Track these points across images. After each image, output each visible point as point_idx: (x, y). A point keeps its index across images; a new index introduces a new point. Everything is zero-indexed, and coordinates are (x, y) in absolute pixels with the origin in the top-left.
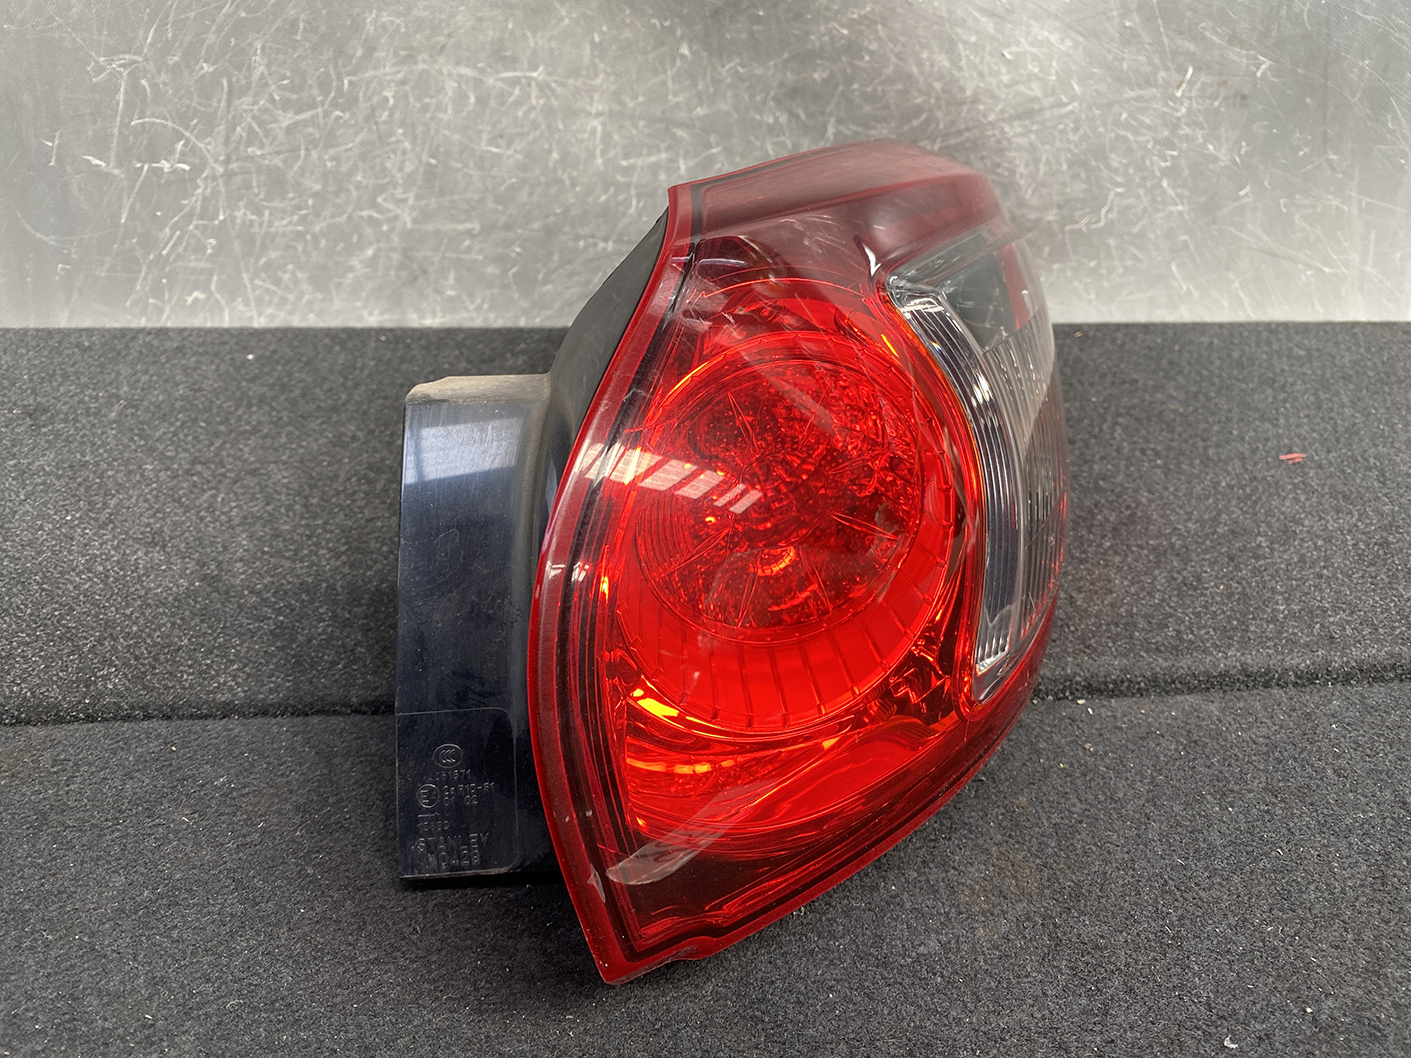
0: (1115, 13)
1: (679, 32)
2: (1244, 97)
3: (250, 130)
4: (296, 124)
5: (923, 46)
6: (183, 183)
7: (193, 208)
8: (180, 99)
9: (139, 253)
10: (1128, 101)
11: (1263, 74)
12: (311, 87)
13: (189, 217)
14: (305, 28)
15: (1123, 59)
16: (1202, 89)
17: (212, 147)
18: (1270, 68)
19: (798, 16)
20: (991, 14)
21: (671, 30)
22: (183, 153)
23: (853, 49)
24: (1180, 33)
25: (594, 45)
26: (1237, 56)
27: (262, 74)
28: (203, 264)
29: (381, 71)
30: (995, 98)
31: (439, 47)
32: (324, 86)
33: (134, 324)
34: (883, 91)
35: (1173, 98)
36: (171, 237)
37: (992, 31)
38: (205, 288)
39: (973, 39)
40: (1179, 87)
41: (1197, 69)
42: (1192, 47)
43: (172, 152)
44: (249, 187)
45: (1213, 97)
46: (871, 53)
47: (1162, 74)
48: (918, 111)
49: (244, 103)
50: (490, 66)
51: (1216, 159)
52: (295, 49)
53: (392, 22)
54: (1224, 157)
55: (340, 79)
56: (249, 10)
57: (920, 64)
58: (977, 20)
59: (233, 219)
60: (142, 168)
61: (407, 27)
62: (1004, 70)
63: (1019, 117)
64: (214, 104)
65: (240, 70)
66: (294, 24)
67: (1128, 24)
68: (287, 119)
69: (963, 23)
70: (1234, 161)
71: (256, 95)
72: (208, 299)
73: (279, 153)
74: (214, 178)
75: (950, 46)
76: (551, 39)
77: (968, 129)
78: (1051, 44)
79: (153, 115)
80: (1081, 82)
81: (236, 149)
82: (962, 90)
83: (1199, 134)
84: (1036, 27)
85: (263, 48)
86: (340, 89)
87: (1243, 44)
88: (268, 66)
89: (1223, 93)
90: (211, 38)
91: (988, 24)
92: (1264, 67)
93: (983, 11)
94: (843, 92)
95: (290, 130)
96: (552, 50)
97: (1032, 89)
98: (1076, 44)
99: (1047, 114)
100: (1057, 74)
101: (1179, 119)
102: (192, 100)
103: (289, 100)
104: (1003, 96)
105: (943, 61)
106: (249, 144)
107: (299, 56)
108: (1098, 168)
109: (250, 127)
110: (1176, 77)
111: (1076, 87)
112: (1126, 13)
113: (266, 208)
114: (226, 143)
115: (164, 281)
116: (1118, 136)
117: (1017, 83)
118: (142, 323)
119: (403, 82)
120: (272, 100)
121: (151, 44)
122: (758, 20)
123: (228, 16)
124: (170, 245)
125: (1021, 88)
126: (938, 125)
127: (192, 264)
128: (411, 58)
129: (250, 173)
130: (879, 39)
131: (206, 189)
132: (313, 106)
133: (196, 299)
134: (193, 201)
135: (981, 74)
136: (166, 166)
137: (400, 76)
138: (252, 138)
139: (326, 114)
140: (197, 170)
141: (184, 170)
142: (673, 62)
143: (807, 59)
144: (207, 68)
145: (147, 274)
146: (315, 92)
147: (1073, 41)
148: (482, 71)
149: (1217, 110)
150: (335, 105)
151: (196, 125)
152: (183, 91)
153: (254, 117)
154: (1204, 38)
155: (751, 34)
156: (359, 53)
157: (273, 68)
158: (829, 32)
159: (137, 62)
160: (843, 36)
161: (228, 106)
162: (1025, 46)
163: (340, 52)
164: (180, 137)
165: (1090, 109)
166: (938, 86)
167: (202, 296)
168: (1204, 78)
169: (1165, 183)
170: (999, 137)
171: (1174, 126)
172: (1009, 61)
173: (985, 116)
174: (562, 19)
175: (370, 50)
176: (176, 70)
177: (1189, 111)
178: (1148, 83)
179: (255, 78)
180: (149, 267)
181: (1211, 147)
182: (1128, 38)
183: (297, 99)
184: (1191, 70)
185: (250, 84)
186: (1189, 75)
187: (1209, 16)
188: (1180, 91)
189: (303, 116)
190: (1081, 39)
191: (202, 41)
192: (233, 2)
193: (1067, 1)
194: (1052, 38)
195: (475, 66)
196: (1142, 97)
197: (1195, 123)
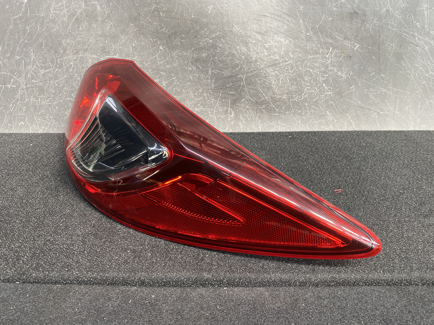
0: (304, 31)
1: (159, 43)
2: (350, 57)
3: (32, 75)
4: (45, 73)
5: (237, 45)
6: (14, 91)
7: (18, 98)
8: (11, 66)
9: (4, 111)
10: (310, 59)
11: (357, 49)
12: (48, 62)
13: (17, 100)
14: (45, 45)
15: (307, 46)
16: (336, 55)
17: (22, 80)
18: (359, 47)
19: (195, 37)
20: (260, 33)
21: (156, 42)
22: (13, 82)
23: (214, 46)
24: (327, 37)
25: (133, 47)
26: (347, 43)
27: (34, 59)
28: (22, 114)
29: (69, 57)
30: (262, 60)
31: (85, 49)
32: (52, 62)
33: (4, 132)
34: (225, 59)
35: (326, 58)
36: (13, 106)
37: (261, 39)
38: (24, 121)
39: (254, 42)
40: (327, 54)
41: (333, 48)
42: (331, 41)
43: (10, 82)
44: (33, 92)
45: (340, 57)
46: (220, 48)
47: (321, 50)
48: (237, 65)
49: (29, 67)
50: (101, 54)
51: (342, 77)
52: (43, 51)
53: (71, 42)
54: (344, 76)
55: (57, 59)
56: (28, 40)
57: (237, 50)
58: (255, 36)
59: (30, 101)
60: (2, 87)
61: (75, 44)
62: (265, 51)
63: (271, 66)
64: (21, 68)
65: (27, 58)
66: (42, 44)
67: (308, 34)
68: (43, 72)
69: (250, 37)
70: (348, 78)
71: (33, 65)
72: (25, 124)
73: (41, 82)
74: (23, 89)
75: (246, 44)
76: (119, 46)
77: (254, 71)
78: (281, 42)
79: (4, 71)
80: (293, 53)
81: (28, 81)
82: (251, 58)
83: (335, 69)
84: (276, 37)
85: (33, 51)
86: (57, 62)
87: (349, 39)
88: (35, 56)
89: (343, 55)
90: (18, 49)
91: (259, 37)
92: (356, 47)
93: (257, 32)
94: (212, 60)
95: (44, 75)
96: (120, 49)
97: (275, 57)
98: (290, 42)
99: (281, 64)
100: (284, 51)
101: (328, 64)
102: (14, 67)
103: (42, 66)
104: (266, 59)
105: (244, 49)
106: (32, 79)
107: (44, 53)
108: (301, 81)
109: (32, 74)
110: (326, 51)
111: (291, 55)
112: (307, 31)
113: (39, 98)
114: (25, 79)
115: (12, 119)
116: (307, 70)
117: (270, 55)
118: (7, 132)
119: (76, 60)
120: (37, 66)
122: (183, 38)
123: (22, 42)
124: (12, 109)
125: (271, 56)
126: (244, 69)
127: (20, 114)
128: (77, 53)
129: (34, 87)
130: (223, 43)
131: (21, 92)
132: (50, 68)
133: (21, 124)
134: (18, 96)
135: (257, 53)
136: (9, 86)
137: (75, 58)
138: (33, 77)
139: (54, 70)
140: (18, 87)
141: (14, 87)
142: (158, 51)
143: (200, 50)
144: (18, 57)
145: (7, 117)
146: (50, 63)
147: (289, 40)
148: (99, 56)
149: (341, 61)
150: (56, 67)
151: (16, 74)
152: (11, 64)
153: (33, 71)
154: (335, 38)
155: (181, 43)
156: (62, 52)
157: (37, 57)
158: (206, 41)
160: (211, 43)
161: (25, 68)
162: (272, 43)
163: (56, 52)
164: (12, 78)
165: (296, 62)
166: (243, 57)
167: (23, 123)
168: (336, 51)
169: (324, 85)
170: (265, 72)
171: (327, 67)
172: (267, 48)
173: (260, 66)
174: (122, 40)
175: (65, 51)
176: (9, 58)
177: (331, 62)
178: (317, 53)
179: (32, 60)
180: (7, 115)
181: (340, 73)
182: (309, 39)
183: (45, 66)
184: (331, 48)
185: (30, 62)
186: (331, 50)
187: (337, 31)
188: (328, 55)
189: (47, 71)
190: (292, 40)
191: (15, 50)
192: (23, 38)
193: (286, 28)
194: (282, 40)
195: (97, 55)
196: (315, 57)
197: (334, 65)
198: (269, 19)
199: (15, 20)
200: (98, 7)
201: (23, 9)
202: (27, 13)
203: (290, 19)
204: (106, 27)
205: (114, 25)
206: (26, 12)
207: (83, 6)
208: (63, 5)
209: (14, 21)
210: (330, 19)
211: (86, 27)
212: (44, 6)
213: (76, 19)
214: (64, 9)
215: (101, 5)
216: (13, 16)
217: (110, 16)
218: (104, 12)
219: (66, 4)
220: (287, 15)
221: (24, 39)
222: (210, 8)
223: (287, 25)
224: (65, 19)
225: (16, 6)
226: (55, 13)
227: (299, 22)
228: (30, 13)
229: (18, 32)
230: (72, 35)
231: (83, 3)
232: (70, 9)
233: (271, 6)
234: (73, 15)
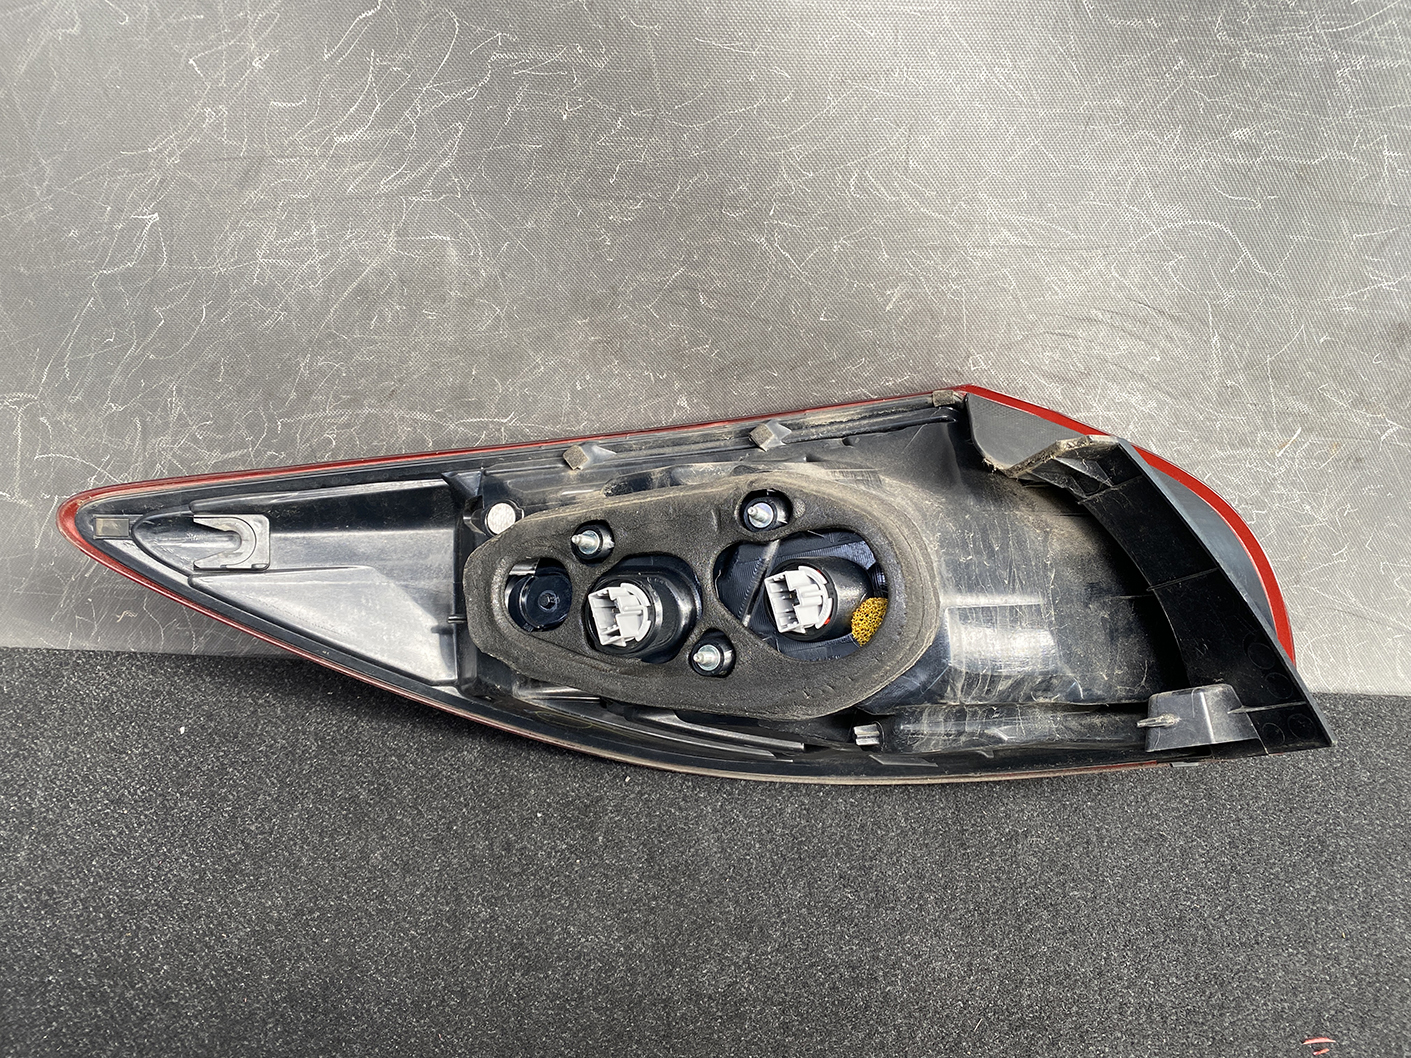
0: (1216, 372)
1: (677, 385)
2: (1358, 460)
3: (172, 468)
4: (225, 461)
8: (88, 436)
9: (58, 575)
10: (1216, 459)
11: (1391, 436)
12: (238, 427)
14: (227, 371)
15: (1216, 420)
16: (1309, 450)
18: (1398, 432)
19: (820, 380)
21: (668, 383)
24: (1294, 393)
25: (573, 391)
26: (1360, 419)
27: (181, 414)
28: (131, 587)
29: (320, 415)
31: (388, 393)
32: (253, 426)
35: (1272, 459)
37: (1060, 398)
38: (136, 607)
40: (1280, 449)
41: (1308, 430)
42: (1305, 408)
43: (84, 486)
45: (1322, 458)
47: (1262, 434)
49: (162, 441)
50: (450, 410)
51: (1312, 519)
52: (217, 391)
53: (331, 367)
54: (1321, 517)
55: (271, 419)
56: (159, 353)
58: (1042, 388)
60: (52, 499)
61: (348, 371)
64: (128, 442)
65: (154, 411)
66: (214, 367)
67: (1230, 383)
68: (213, 457)
70: (1333, 523)
71: (176, 434)
72: (140, 619)
76: (524, 385)
78: (1128, 405)
79: (58, 450)
80: (1162, 443)
83: (1296, 493)
84: (1114, 390)
85: (179, 391)
86: (272, 431)
87: (1368, 405)
88: (187, 407)
89: (1334, 453)
90: (116, 378)
91: (1056, 390)
92: (1390, 431)
96: (524, 397)
98: (1161, 404)
101: (1275, 479)
102: (101, 438)
103: (213, 440)
107: (223, 398)
109: (171, 464)
110: (1278, 436)
112: (1231, 371)
115: (90, 600)
118: (71, 642)
119: (347, 425)
120: (195, 440)
121: (46, 383)
122: (772, 380)
123: (134, 358)
124: (92, 570)
127: (119, 586)
128: (356, 401)
132: (243, 445)
133: (126, 618)
137: (345, 418)
139: (259, 454)
142: (669, 412)
144: (116, 408)
145: (70, 594)
146: (244, 432)
147: (1158, 401)
148: (441, 416)
149: (1323, 473)
150: (268, 446)
151: (108, 462)
152: (89, 430)
153: (174, 456)
154: (1323, 399)
155: (763, 393)
156: (293, 395)
157: (193, 409)
159: (33, 400)
161: (145, 445)
162: (1098, 409)
163: (269, 395)
164: (91, 472)
168: (1313, 438)
171: (1269, 485)
174: (537, 366)
175: (305, 393)
176: (78, 409)
177: (1288, 471)
178: (1243, 443)
179: (173, 417)
180: (72, 585)
181: (1308, 507)
182: (1228, 398)
183: (223, 439)
184: (1298, 432)
185: (167, 424)
186: (1296, 436)
187: (1335, 378)
188: (1282, 452)
189: (232, 455)
190: (1169, 400)
191: (107, 383)
192: (139, 344)
193: (1158, 359)
194: (1133, 401)
195: (432, 411)
196: (1234, 457)
197: (1293, 483)
198: (1103, 332)
199: (104, 282)
200: (453, 253)
201: (142, 247)
202: (157, 260)
203: (1176, 331)
204: (476, 322)
205: (509, 317)
206: (154, 255)
207: (391, 247)
208: (308, 240)
209: (101, 286)
210: (1322, 340)
211: (396, 317)
212: (231, 238)
213: (359, 290)
214: (310, 253)
215: (463, 249)
216: (98, 265)
217: (497, 286)
218: (475, 272)
219: (321, 234)
220: (1172, 317)
221: (144, 348)
222: (896, 294)
223: (1163, 351)
224: (315, 289)
225: (110, 233)
226: (274, 266)
227: (1208, 342)
228: (170, 261)
229: (117, 324)
230: (337, 345)
231: (392, 237)
232: (335, 256)
233: (1121, 287)
234: (347, 275)
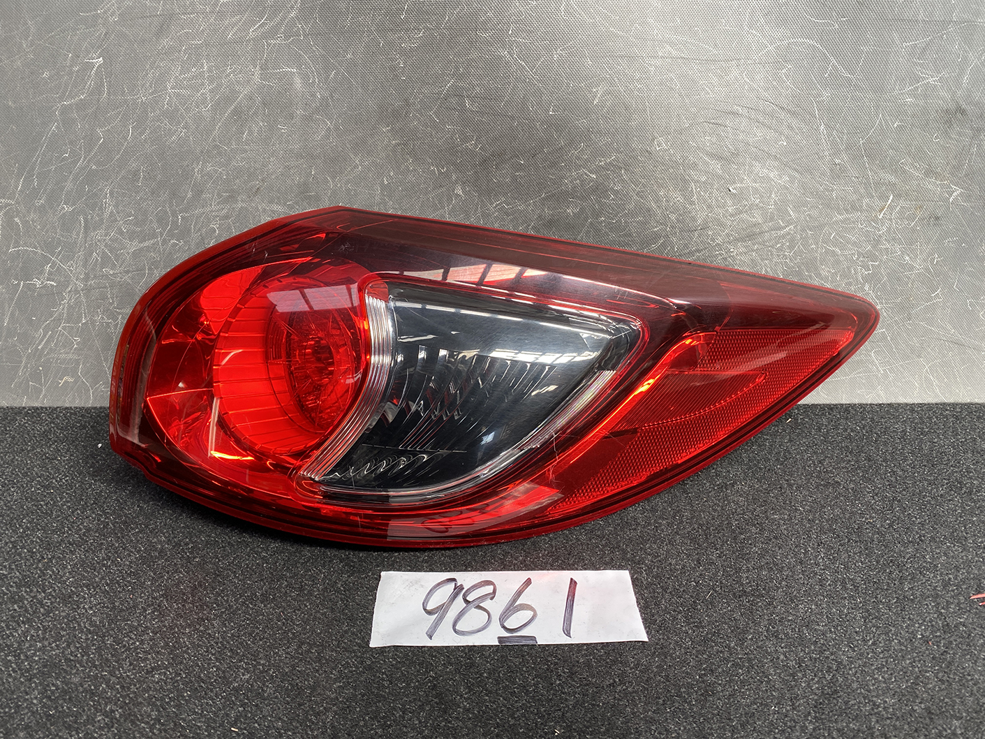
0: (827, 153)
1: (454, 177)
2: (937, 218)
3: (104, 256)
4: (141, 250)
5: (660, 186)
6: (51, 296)
7: (61, 314)
8: (47, 232)
9: (19, 347)
10: (836, 222)
11: (956, 198)
12: (151, 221)
13: (59, 320)
14: (144, 176)
15: (832, 191)
16: (901, 212)
17: (75, 269)
18: (961, 194)
19: (554, 165)
20: (720, 158)
21: (447, 175)
22: (50, 273)
23: (600, 190)
24: (883, 168)
25: (383, 187)
26: (932, 185)
27: (112, 212)
28: (70, 356)
29: (208, 209)
30: (721, 224)
31: (254, 190)
32: (161, 220)
33: (16, 404)
34: (626, 222)
35: (876, 220)
36: (44, 336)
37: (720, 172)
38: (74, 373)
39: (703, 179)
40: (880, 211)
41: (898, 196)
42: (893, 179)
43: (42, 272)
44: (104, 298)
45: (911, 218)
46: (616, 193)
47: (866, 201)
48: (656, 237)
49: (98, 234)
50: (297, 203)
51: (912, 268)
52: (137, 193)
53: (216, 171)
54: (918, 265)
55: (174, 214)
56: (99, 163)
57: (658, 201)
58: (707, 164)
59: (93, 322)
60: (18, 285)
61: (228, 174)
62: (729, 202)
63: (742, 240)
64: (74, 236)
65: (93, 210)
66: (136, 174)
67: (837, 161)
68: (133, 246)
69: (694, 166)
70: (927, 269)
71: (107, 228)
72: (76, 382)
73: (127, 272)
74: (77, 292)
75: (683, 184)
76: (348, 182)
77: (698, 251)
78: (770, 179)
79: (25, 244)
80: (796, 209)
81: (93, 269)
82: (694, 219)
83: (898, 247)
84: (757, 167)
85: (111, 193)
86: (175, 223)
87: (937, 176)
88: (116, 206)
89: (919, 214)
90: (69, 185)
91: (716, 167)
92: (955, 194)
93: (712, 155)
94: (591, 223)
95: (136, 255)
96: (348, 190)
97: (754, 217)
98: (792, 180)
99: (767, 236)
100: (776, 203)
101: (880, 236)
102: (56, 233)
103: (134, 232)
104: (729, 223)
105: (677, 197)
106: (103, 265)
107: (141, 198)
108: (810, 276)
109: (104, 252)
110: (878, 203)
111: (792, 213)
112: (836, 153)
113: (119, 313)
114: (85, 265)
115: (41, 368)
116: (827, 251)
117: (741, 212)
118: (25, 402)
119: (226, 217)
120: (121, 233)
121: (21, 191)
122: (519, 168)
123: (82, 169)
124: (44, 342)
125: (744, 216)
126: (673, 248)
127: (63, 356)
128: (232, 198)
129: (105, 287)
130: (623, 181)
131: (70, 300)
132: (154, 236)
133: (66, 382)
134: (62, 308)
135: (709, 206)
136: (38, 283)
137: (225, 211)
138: (105, 261)
139: (164, 242)
140: (63, 285)
141: (52, 285)
142: (449, 200)
143: (562, 197)
144: (67, 209)
145: (27, 363)
146: (155, 225)
147: (790, 176)
148: (291, 207)
149: (913, 230)
150: (171, 235)
151: (60, 252)
152: (48, 226)
153: (106, 246)
154: (904, 171)
155: (514, 179)
156: (190, 195)
157: (120, 208)
158: (579, 177)
159: (11, 204)
160: (592, 180)
161: (86, 237)
162: (748, 181)
163: (173, 195)
164: (47, 261)
165: (803, 230)
166: (673, 217)
167: (71, 380)
168: (902, 203)
169: (867, 287)
170: (725, 255)
171: (877, 242)
172: (735, 195)
173: (713, 240)
174: (357, 166)
175: (198, 192)
176: (42, 210)
177: (889, 229)
178: (854, 208)
179: (106, 215)
180: (28, 357)
181: (907, 258)
182: (838, 173)
183: (141, 231)
184: (892, 197)
185: (102, 220)
186: (890, 201)
187: (909, 153)
188: (882, 214)
189: (146, 244)
190: (797, 175)
191: (62, 189)
192: (85, 158)
193: (785, 144)
194: (772, 175)
195: (285, 204)
196: (849, 219)
197: (894, 239)
198: (744, 122)
199: (65, 110)
200: (298, 82)
201: (91, 83)
202: (100, 93)
203: (794, 122)
204: (314, 133)
205: (337, 129)
206: (99, 89)
207: (256, 78)
208: (201, 74)
209: (62, 113)
210: (895, 125)
211: (260, 132)
212: (150, 75)
213: (237, 112)
214: (203, 84)
215: (305, 78)
216: (61, 98)
217: (328, 105)
218: (313, 95)
219: (210, 70)
220: (789, 111)
221: (89, 161)
222: (600, 90)
223: (787, 138)
224: (206, 111)
225: (70, 73)
226: (178, 95)
227: (817, 129)
228: (109, 93)
229: (71, 143)
230: (220, 154)
231: (257, 71)
232: (219, 86)
233: (752, 89)
234: (228, 100)
